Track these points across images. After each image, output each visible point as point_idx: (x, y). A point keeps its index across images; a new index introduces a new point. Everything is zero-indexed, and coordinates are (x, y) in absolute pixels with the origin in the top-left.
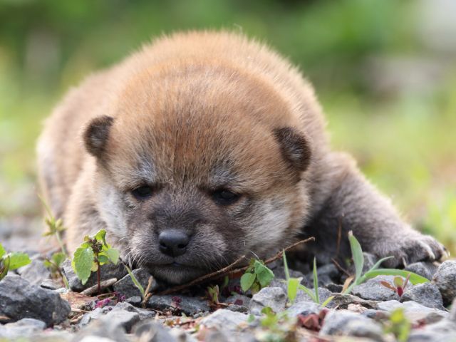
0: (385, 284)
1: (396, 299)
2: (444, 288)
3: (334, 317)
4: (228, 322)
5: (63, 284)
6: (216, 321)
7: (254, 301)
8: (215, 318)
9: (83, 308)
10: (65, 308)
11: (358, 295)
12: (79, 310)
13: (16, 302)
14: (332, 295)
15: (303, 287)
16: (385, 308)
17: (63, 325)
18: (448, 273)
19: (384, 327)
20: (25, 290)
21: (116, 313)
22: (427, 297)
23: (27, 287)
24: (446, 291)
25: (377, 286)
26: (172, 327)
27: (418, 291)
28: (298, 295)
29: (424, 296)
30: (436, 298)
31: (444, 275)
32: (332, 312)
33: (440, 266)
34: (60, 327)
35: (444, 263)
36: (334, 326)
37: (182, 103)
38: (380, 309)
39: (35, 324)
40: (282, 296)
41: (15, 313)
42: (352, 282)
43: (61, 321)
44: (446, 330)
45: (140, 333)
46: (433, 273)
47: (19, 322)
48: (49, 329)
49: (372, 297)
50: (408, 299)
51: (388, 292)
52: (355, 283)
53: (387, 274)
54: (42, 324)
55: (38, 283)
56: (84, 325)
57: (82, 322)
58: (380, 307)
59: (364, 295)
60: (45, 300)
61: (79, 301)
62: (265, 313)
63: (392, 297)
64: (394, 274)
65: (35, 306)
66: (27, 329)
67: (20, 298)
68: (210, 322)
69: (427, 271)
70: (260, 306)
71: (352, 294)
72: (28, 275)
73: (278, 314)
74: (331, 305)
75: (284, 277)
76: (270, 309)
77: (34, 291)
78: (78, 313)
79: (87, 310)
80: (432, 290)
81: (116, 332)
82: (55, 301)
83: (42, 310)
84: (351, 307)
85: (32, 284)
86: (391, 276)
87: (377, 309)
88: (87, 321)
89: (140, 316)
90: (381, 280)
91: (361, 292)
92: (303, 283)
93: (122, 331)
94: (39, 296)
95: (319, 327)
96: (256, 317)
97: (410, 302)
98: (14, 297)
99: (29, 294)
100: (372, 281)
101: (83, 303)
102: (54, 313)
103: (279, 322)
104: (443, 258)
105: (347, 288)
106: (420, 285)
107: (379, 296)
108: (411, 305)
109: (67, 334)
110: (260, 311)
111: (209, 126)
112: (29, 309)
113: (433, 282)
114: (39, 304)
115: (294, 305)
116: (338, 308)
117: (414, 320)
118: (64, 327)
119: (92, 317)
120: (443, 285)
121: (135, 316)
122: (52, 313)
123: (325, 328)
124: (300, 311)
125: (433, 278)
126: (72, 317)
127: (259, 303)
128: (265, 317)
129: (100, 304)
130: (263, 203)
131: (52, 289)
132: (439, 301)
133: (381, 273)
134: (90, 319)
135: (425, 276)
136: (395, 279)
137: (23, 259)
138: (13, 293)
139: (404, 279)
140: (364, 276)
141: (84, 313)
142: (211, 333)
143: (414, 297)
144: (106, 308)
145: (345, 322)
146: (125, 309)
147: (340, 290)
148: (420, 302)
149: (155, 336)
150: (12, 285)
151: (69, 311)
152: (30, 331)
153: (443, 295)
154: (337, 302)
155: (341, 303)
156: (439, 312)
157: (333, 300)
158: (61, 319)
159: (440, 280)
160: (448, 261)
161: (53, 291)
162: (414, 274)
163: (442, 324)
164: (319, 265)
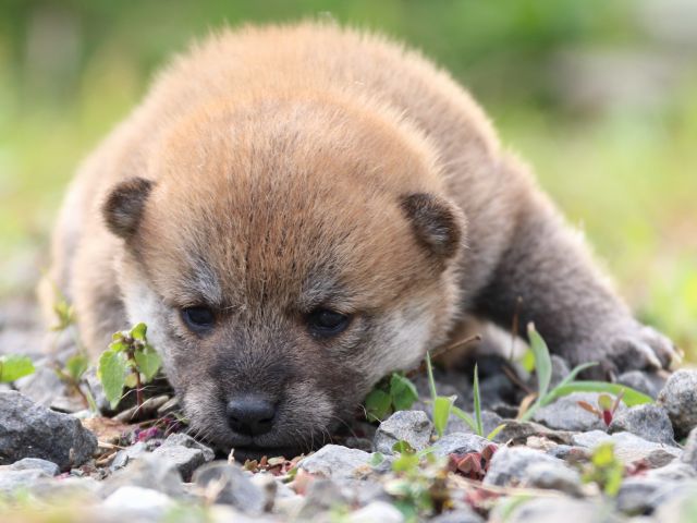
0: (584, 405)
1: (600, 429)
2: (676, 411)
3: (506, 456)
4: (341, 465)
5: (86, 404)
6: (323, 463)
7: (381, 431)
8: (321, 457)
9: (116, 442)
10: (89, 442)
11: (543, 423)
12: (110, 446)
13: (12, 433)
14: (503, 423)
15: (458, 411)
16: (584, 442)
17: (85, 469)
18: (682, 389)
19: (581, 471)
20: (26, 414)
21: (167, 449)
22: (650, 425)
23: (29, 410)
24: (678, 417)
25: (571, 409)
26: (255, 473)
27: (635, 417)
28: (450, 423)
29: (645, 423)
30: (663, 428)
31: (675, 392)
32: (502, 449)
33: (670, 377)
34: (80, 472)
35: (675, 374)
36: (505, 470)
37: (258, 168)
38: (577, 444)
39: (43, 466)
40: (425, 425)
41: (11, 450)
42: (533, 402)
43: (83, 463)
44: (678, 477)
45: (204, 481)
46: (659, 389)
47: (17, 463)
48: (64, 475)
49: (564, 426)
50: (620, 429)
51: (589, 419)
52: (538, 404)
53: (588, 390)
54: (53, 466)
55: (46, 403)
56: (119, 468)
57: (116, 464)
58: (577, 441)
59: (552, 422)
60: (57, 429)
61: (110, 430)
62: (400, 451)
63: (595, 426)
64: (598, 390)
65: (40, 439)
66: (30, 475)
67: (19, 427)
68: (314, 464)
69: (649, 385)
70: (390, 440)
71: (533, 420)
72: (31, 390)
73: (418, 452)
74: (502, 438)
75: (428, 394)
76: (407, 445)
77: (40, 415)
78: (109, 450)
79: (122, 445)
80: (656, 416)
81: (166, 479)
82: (73, 431)
83: (54, 444)
84: (532, 440)
85: (37, 405)
86: (593, 394)
87: (571, 444)
88: (123, 462)
89: (205, 455)
90: (577, 400)
91: (547, 419)
92: (457, 404)
93: (178, 477)
94: (47, 423)
95: (482, 472)
96: (385, 457)
97: (623, 433)
98: (9, 425)
99: (32, 419)
100: (565, 401)
101: (116, 434)
102: (72, 450)
103: (420, 465)
104: (673, 365)
105: (526, 412)
106: (638, 408)
107: (575, 424)
108: (624, 438)
109: (91, 483)
110: (390, 449)
111: (301, 207)
112: (32, 444)
113: (658, 402)
114: (49, 435)
115: (442, 439)
116: (512, 444)
117: (629, 462)
118: (87, 472)
119: (130, 457)
120: (674, 407)
121: (197, 455)
122: (68, 450)
123: (491, 474)
124: (452, 448)
125: (659, 396)
126: (99, 456)
127: (389, 435)
128: (398, 457)
129: (142, 436)
130: (390, 319)
131: (68, 412)
132: (668, 432)
133: (578, 389)
134: (128, 460)
135: (646, 392)
136: (601, 398)
137: (24, 365)
138: (8, 419)
139: (614, 398)
140: (553, 394)
141: (118, 450)
142: (315, 480)
143: (628, 425)
144: (152, 442)
145: (523, 465)
146: (182, 444)
147: (514, 414)
148: (638, 434)
149: (229, 484)
150: (6, 405)
151: (95, 446)
152: (35, 477)
153: (674, 424)
154: (511, 434)
155: (516, 435)
156: (669, 449)
157: (504, 430)
158: (83, 458)
159: (669, 400)
160: (681, 370)
161: (70, 416)
162: (629, 390)
163: (673, 467)
164: (482, 377)
